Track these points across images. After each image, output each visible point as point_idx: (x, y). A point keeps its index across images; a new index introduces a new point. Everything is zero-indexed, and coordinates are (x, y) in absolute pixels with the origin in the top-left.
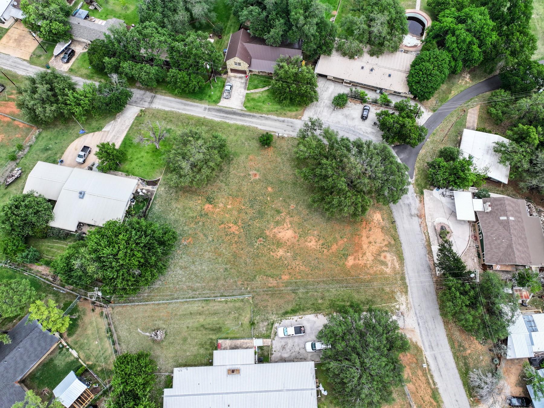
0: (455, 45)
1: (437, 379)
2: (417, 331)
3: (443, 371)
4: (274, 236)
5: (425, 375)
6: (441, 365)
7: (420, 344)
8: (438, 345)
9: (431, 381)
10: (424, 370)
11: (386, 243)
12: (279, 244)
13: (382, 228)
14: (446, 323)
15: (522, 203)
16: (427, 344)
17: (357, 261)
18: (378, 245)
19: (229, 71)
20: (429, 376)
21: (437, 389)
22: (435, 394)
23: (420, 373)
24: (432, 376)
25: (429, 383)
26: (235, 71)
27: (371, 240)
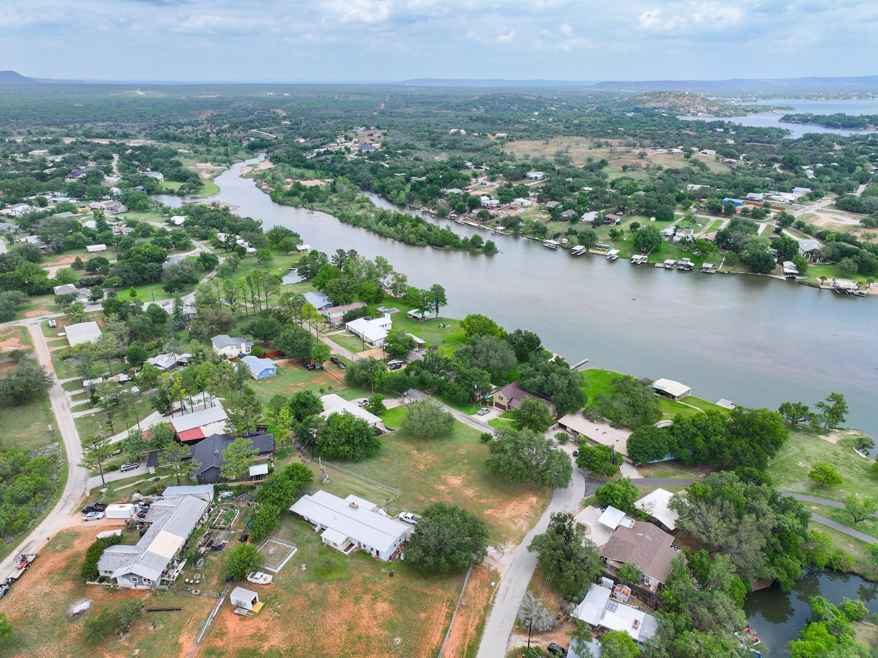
1: (498, 599)
2: (507, 567)
3: (508, 599)
4: (445, 479)
5: (489, 593)
6: (509, 595)
7: (502, 575)
8: (517, 582)
9: (491, 599)
10: (492, 588)
11: (527, 514)
12: (445, 483)
13: (532, 507)
14: (535, 575)
16: (507, 578)
17: (495, 514)
18: (519, 513)
19: (494, 404)
20: (492, 596)
21: (492, 606)
22: (488, 608)
23: (486, 590)
24: (495, 597)
25: (489, 599)
26: (498, 405)
27: (516, 508)
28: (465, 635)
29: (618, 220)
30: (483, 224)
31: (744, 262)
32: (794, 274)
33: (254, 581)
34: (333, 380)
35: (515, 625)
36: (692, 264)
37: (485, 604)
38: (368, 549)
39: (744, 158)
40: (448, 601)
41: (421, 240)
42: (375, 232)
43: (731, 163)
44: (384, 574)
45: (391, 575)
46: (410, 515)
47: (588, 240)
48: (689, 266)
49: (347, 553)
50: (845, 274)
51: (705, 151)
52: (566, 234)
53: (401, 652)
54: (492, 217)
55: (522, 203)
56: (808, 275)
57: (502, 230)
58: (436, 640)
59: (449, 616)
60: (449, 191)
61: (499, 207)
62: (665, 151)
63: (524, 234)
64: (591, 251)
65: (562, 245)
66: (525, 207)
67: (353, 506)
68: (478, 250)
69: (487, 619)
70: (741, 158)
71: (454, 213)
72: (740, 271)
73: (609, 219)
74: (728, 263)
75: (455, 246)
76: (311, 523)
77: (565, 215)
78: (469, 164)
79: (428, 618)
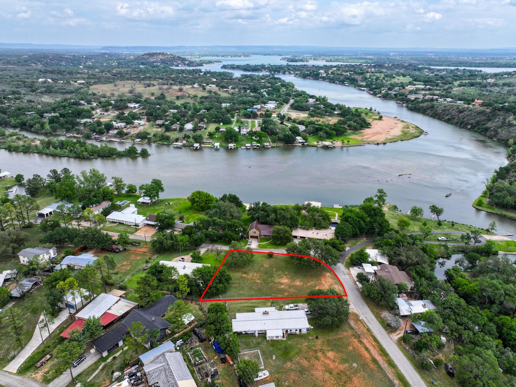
0: (352, 222)
1: (368, 324)
2: (355, 309)
3: (371, 322)
4: (279, 282)
5: (362, 323)
6: (369, 320)
7: (357, 313)
8: (366, 313)
10: (360, 321)
11: (334, 282)
12: (281, 284)
13: (331, 278)
14: (369, 306)
15: (395, 268)
16: (361, 313)
17: (321, 288)
18: (330, 283)
19: (250, 237)
20: (364, 324)
21: (369, 328)
22: (368, 330)
23: (359, 323)
24: (366, 324)
25: (365, 326)
26: (252, 237)
27: (326, 281)
28: (374, 346)
29: (205, 127)
30: (123, 139)
31: (280, 140)
32: (303, 142)
33: (259, 379)
34: (142, 254)
35: (386, 331)
36: (259, 145)
37: (366, 330)
38: (293, 331)
39: (232, 88)
40: (352, 336)
41: (93, 155)
42: (47, 155)
43: (227, 91)
44: (313, 339)
45: (317, 338)
46: (292, 305)
47: (198, 139)
48: (258, 146)
49: (285, 339)
50: (321, 139)
51: (210, 85)
52: (184, 138)
53: (362, 369)
54: (126, 134)
55: (139, 123)
56: (309, 142)
57: (139, 141)
58: (367, 355)
59: (361, 342)
60: (83, 121)
61: (126, 127)
62: (190, 86)
63: (155, 141)
64: (202, 146)
65: (184, 146)
66: (142, 125)
67: (266, 313)
68: (137, 155)
69: (374, 335)
70: (230, 88)
71: (96, 135)
72: (280, 144)
73: (200, 127)
74: (274, 141)
75: (120, 155)
76: (248, 334)
77: (173, 127)
78: (82, 102)
79: (354, 348)
